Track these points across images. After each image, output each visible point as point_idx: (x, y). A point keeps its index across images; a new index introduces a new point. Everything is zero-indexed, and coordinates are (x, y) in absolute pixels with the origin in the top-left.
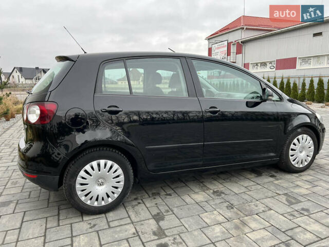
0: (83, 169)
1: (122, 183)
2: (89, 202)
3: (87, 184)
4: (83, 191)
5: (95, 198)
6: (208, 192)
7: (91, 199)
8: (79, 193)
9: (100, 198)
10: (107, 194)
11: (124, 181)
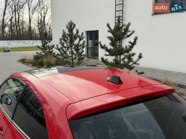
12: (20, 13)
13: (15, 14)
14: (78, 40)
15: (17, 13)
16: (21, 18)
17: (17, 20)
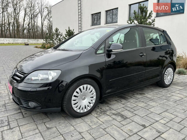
12: (35, 20)
13: (32, 21)
14: (60, 36)
15: (33, 20)
16: (35, 24)
17: (33, 25)
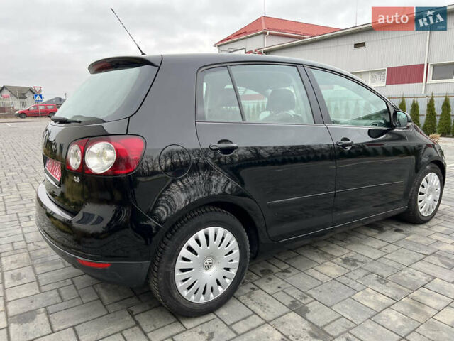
0: (186, 245)
1: (236, 261)
2: (193, 299)
3: (191, 269)
4: (184, 281)
5: (201, 290)
6: (335, 260)
7: (196, 293)
8: (180, 285)
9: (208, 289)
10: (217, 280)
11: (238, 259)
